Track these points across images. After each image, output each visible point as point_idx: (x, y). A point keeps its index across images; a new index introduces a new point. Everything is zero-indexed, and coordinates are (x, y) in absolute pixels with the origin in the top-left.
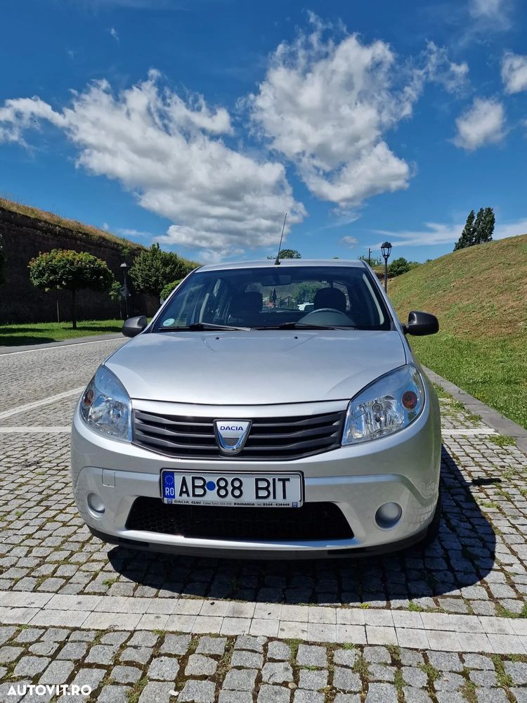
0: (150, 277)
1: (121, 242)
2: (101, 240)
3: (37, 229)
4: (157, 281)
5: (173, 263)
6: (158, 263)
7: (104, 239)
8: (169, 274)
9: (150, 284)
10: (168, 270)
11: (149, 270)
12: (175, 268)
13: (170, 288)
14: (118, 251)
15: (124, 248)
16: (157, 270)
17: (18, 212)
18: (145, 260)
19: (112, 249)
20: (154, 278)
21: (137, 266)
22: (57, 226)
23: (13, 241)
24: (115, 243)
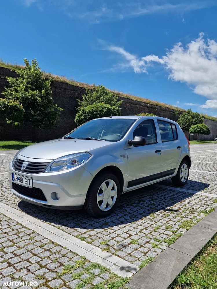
0: (186, 123)
1: (176, 109)
2: (166, 108)
3: (141, 105)
4: (189, 124)
5: (197, 117)
6: (190, 117)
7: (168, 108)
8: (194, 122)
9: (185, 126)
10: (194, 120)
11: (186, 120)
12: (197, 119)
13: (193, 128)
14: (174, 112)
15: (176, 111)
16: (189, 120)
17: (134, 99)
18: (184, 116)
19: (171, 112)
20: (187, 124)
21: (181, 119)
22: (148, 104)
23: (132, 110)
24: (173, 109)
